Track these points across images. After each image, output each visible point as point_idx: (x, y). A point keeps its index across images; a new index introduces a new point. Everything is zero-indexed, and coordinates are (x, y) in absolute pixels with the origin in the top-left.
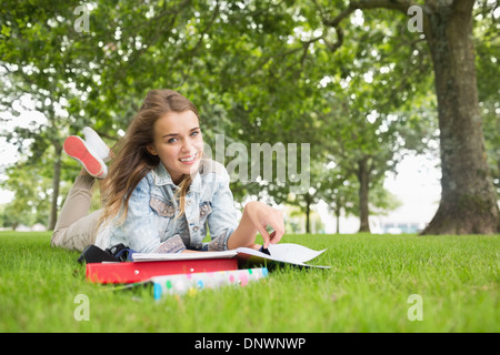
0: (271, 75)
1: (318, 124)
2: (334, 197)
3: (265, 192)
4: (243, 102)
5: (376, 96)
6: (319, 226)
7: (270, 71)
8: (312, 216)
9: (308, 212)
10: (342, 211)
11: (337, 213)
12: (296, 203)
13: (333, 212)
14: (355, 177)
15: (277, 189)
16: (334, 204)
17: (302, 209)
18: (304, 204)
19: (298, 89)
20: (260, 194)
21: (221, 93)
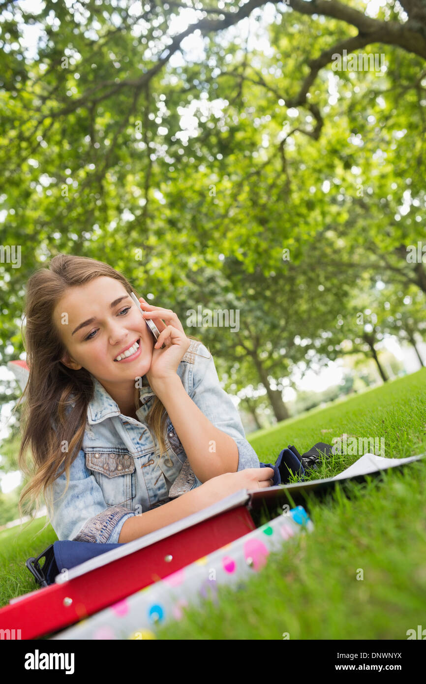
0: (255, 203)
1: (341, 243)
2: (399, 323)
3: (311, 353)
4: (232, 251)
5: (399, 174)
6: (395, 368)
7: (251, 200)
8: (382, 358)
9: (374, 355)
10: (417, 336)
11: (412, 342)
12: (355, 351)
13: (406, 343)
14: (414, 288)
15: (324, 342)
16: (403, 333)
17: (366, 354)
18: (366, 348)
19: (295, 207)
20: (307, 357)
21: (203, 252)
